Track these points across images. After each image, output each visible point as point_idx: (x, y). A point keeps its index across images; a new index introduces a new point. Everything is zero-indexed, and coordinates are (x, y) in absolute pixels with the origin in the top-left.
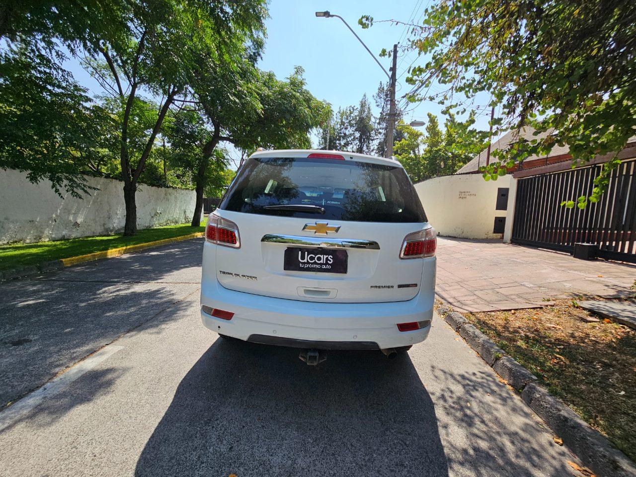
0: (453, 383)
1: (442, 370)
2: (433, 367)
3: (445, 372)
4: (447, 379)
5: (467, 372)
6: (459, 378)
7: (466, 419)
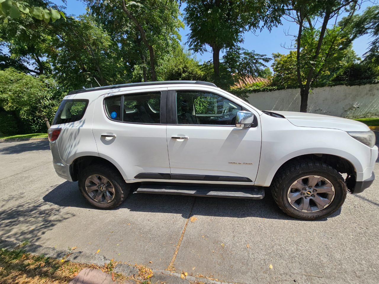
0: (56, 218)
1: (67, 218)
2: (74, 215)
3: (65, 219)
4: (62, 217)
5: (51, 229)
6: (55, 223)
7: (43, 212)
